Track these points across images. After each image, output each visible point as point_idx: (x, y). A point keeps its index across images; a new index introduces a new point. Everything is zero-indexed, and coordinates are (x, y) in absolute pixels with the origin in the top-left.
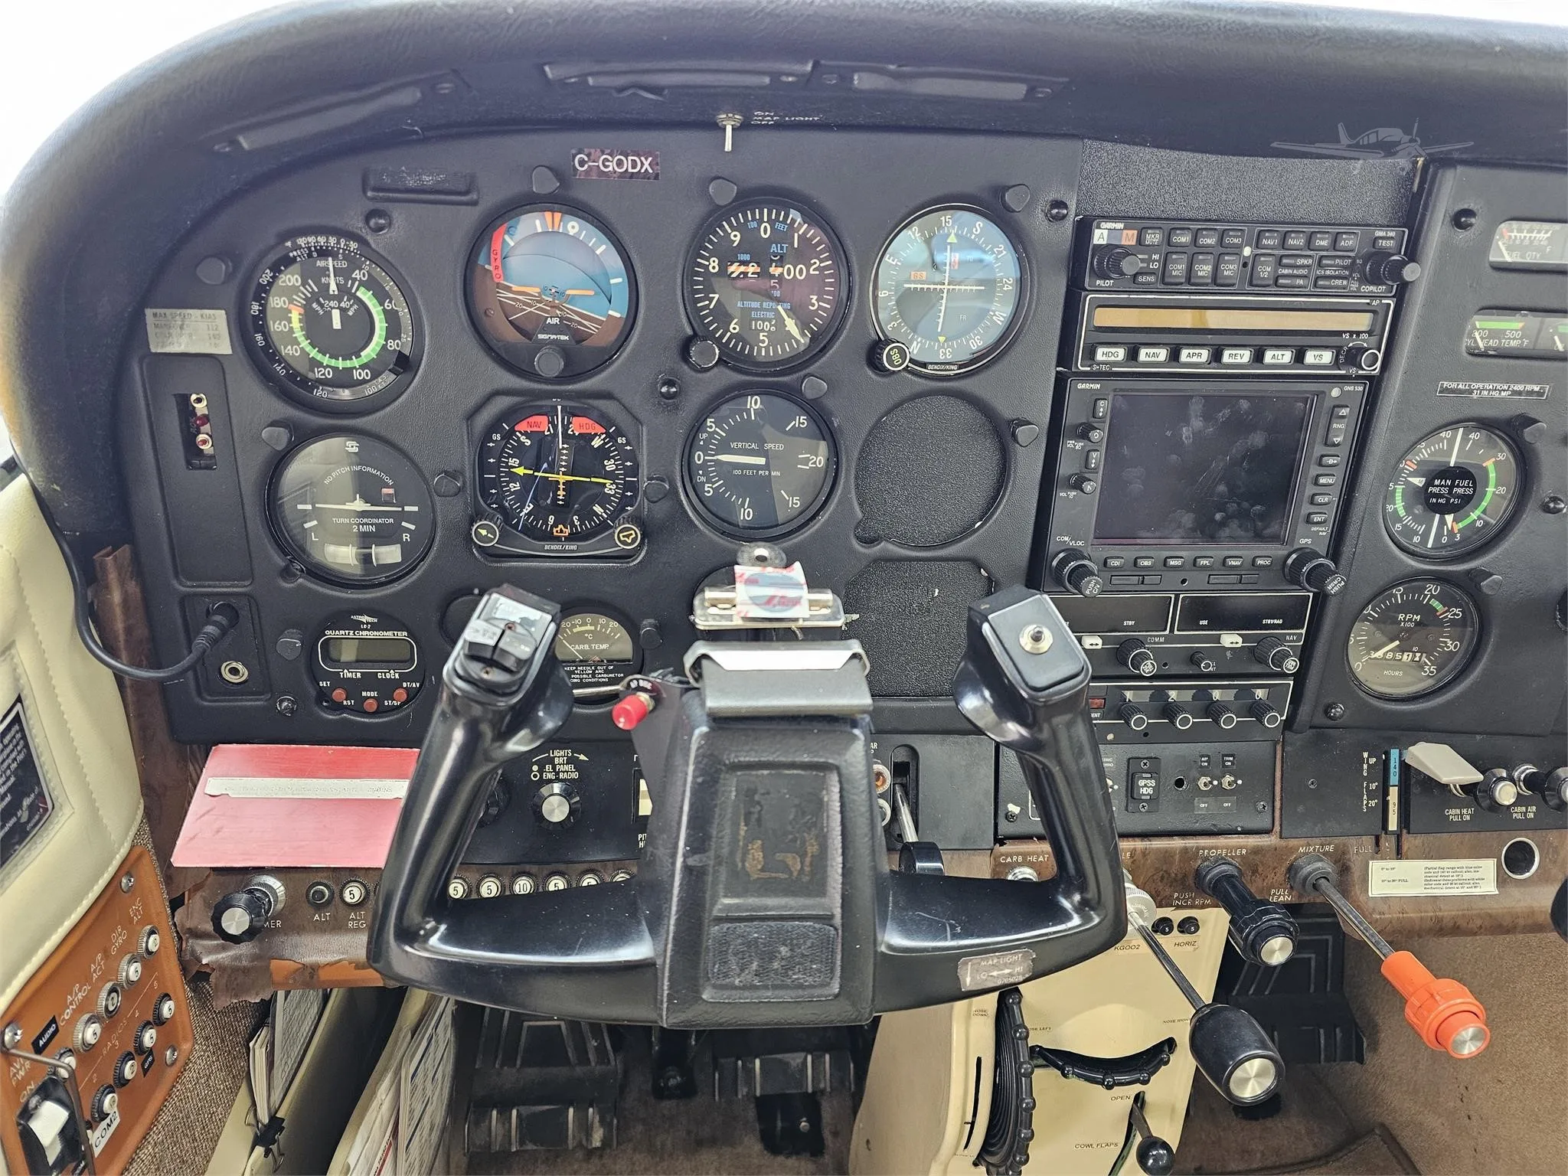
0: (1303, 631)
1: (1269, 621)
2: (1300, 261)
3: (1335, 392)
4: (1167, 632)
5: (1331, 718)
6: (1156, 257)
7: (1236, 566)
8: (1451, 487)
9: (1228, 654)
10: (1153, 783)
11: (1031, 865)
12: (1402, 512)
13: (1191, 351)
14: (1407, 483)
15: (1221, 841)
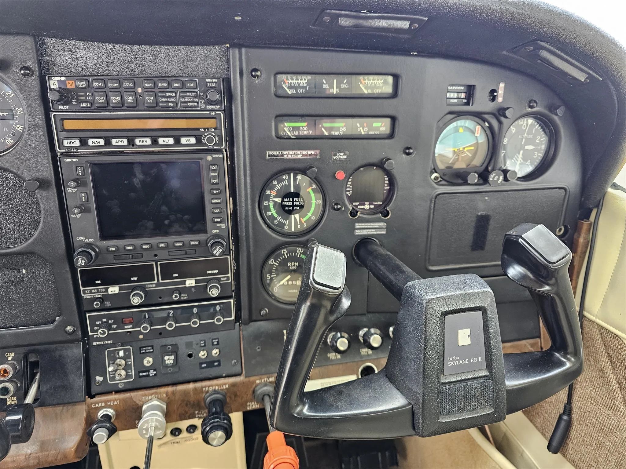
0: (229, 275)
1: (211, 272)
2: (168, 94)
3: (209, 158)
4: (156, 282)
5: (262, 316)
6: (89, 94)
7: (180, 246)
8: (293, 202)
9: (193, 290)
10: (172, 357)
11: (110, 407)
12: (276, 215)
13: (118, 140)
14: (273, 201)
15: (215, 382)
